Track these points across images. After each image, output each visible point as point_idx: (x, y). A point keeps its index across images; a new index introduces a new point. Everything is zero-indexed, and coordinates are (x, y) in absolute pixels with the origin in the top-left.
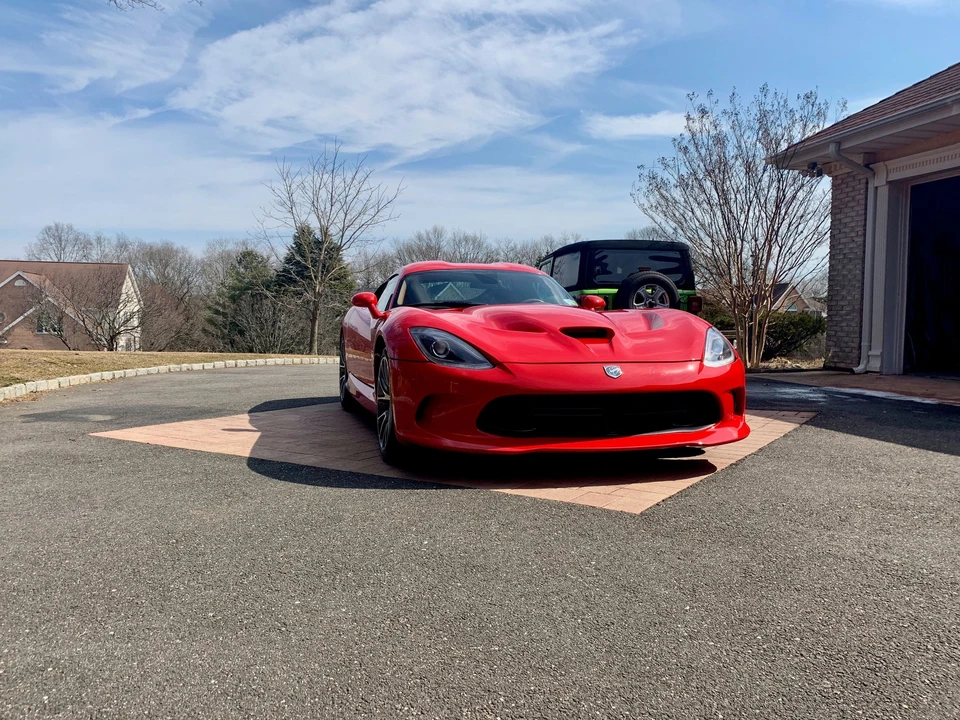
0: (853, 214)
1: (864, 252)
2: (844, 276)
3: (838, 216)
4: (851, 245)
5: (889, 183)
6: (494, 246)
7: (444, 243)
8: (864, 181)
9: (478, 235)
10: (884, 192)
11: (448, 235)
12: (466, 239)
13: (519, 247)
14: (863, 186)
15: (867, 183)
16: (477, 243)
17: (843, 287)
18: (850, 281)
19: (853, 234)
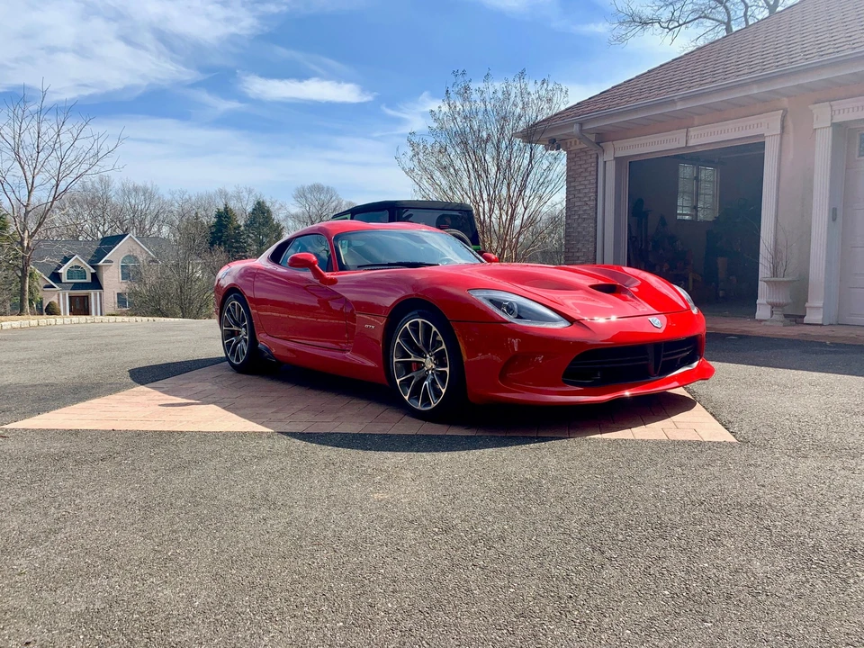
0: (586, 182)
1: (596, 213)
2: (579, 232)
3: (573, 184)
4: (585, 208)
5: (616, 158)
6: (168, 197)
7: (111, 193)
8: (595, 156)
9: (149, 186)
10: (611, 167)
11: (116, 184)
12: (136, 190)
13: (193, 198)
14: (595, 160)
15: (597, 158)
16: (148, 194)
17: (578, 242)
18: (584, 236)
19: (586, 199)
